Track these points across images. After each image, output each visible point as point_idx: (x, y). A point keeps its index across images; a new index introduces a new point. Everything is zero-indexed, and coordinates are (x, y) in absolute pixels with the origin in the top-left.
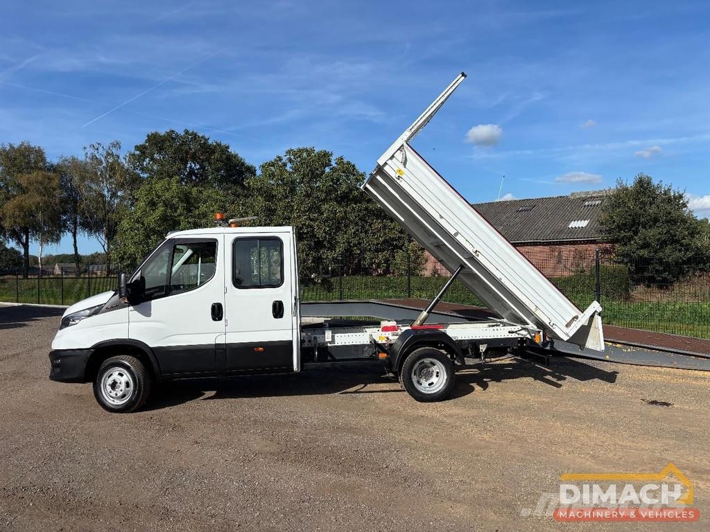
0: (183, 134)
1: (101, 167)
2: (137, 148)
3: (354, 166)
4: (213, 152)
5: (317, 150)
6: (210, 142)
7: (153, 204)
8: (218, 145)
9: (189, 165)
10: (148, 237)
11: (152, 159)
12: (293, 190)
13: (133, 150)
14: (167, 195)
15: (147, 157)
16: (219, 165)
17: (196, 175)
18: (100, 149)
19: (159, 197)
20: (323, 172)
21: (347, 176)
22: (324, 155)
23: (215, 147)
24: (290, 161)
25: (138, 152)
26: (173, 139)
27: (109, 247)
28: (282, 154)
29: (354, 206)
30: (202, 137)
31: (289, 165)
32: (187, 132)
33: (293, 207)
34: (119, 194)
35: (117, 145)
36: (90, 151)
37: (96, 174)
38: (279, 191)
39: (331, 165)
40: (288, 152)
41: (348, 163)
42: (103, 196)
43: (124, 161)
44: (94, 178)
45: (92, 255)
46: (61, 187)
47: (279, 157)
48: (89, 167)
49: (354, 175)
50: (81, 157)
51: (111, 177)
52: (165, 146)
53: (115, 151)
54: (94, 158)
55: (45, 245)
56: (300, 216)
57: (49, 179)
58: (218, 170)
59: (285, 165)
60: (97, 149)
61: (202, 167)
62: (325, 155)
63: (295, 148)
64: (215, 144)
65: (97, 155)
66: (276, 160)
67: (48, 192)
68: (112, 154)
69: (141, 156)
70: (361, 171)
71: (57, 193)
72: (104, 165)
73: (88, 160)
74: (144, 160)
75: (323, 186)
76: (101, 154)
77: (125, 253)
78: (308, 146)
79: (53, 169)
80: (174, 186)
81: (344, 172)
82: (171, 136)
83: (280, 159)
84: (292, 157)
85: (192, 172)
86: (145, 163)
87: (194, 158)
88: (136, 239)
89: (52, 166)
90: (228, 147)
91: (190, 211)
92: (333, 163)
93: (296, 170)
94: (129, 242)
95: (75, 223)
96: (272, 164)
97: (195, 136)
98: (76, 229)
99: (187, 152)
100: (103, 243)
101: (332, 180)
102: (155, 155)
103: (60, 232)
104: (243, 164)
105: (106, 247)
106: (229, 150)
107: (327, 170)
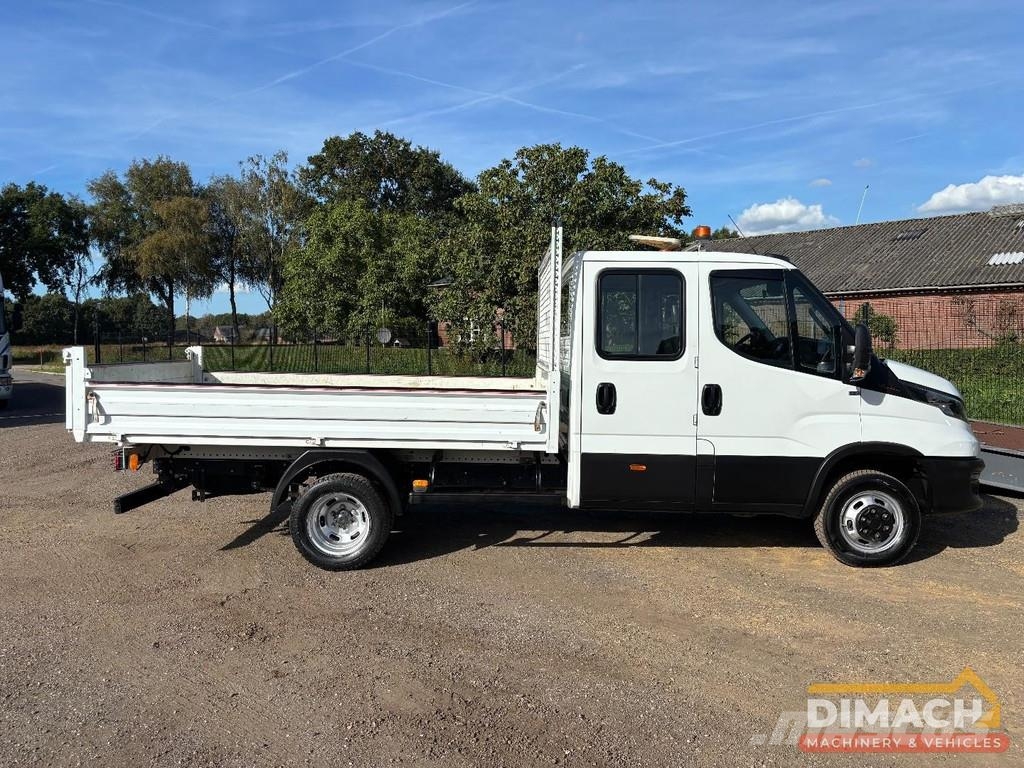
0: (373, 137)
1: (263, 189)
2: (311, 160)
3: (621, 169)
4: (416, 163)
5: (565, 147)
6: (412, 148)
7: (328, 239)
8: (423, 151)
9: (383, 184)
10: (322, 287)
11: (333, 176)
12: (526, 213)
13: (305, 164)
14: (348, 226)
15: (325, 173)
16: (425, 182)
17: (393, 198)
18: (262, 163)
19: (336, 228)
20: (573, 180)
21: (611, 187)
22: (575, 154)
23: (419, 155)
24: (523, 166)
25: (312, 167)
26: (361, 145)
27: (275, 303)
28: (511, 156)
29: (621, 234)
30: (401, 141)
31: (521, 173)
32: (379, 134)
33: (525, 238)
34: (288, 227)
35: (283, 156)
36: (248, 167)
37: (256, 199)
38: (505, 215)
39: (586, 169)
40: (521, 153)
41: (613, 165)
42: (266, 230)
43: (292, 180)
44: (255, 205)
45: (262, 315)
46: (211, 218)
47: (507, 162)
48: (248, 190)
49: (622, 185)
50: (237, 177)
51: (276, 204)
52: (348, 156)
53: (281, 166)
54: (254, 177)
55: (194, 301)
56: (535, 252)
57: (195, 208)
58: (424, 189)
59: (515, 173)
60: (258, 164)
61: (402, 186)
62: (577, 157)
63: (530, 146)
64: (418, 151)
65: (257, 172)
66: (501, 166)
67: (195, 226)
68: (277, 171)
69: (317, 172)
70: (634, 179)
71: (205, 227)
72: (267, 186)
73: (247, 180)
74: (321, 178)
75: (573, 203)
76: (262, 171)
77: (291, 309)
78: (550, 142)
79: (203, 194)
80: (358, 212)
81: (606, 180)
82: (356, 142)
83: (508, 164)
84: (526, 161)
85: (388, 195)
86: (322, 182)
87: (390, 173)
88: (306, 290)
89: (201, 189)
90: (437, 156)
91: (381, 250)
92: (589, 166)
93: (531, 179)
94: (296, 295)
95: (232, 269)
96: (495, 173)
97: (390, 138)
98: (233, 278)
99: (380, 164)
100: (267, 297)
101: (587, 193)
102: (337, 170)
103: (213, 281)
104: (460, 180)
105: (272, 302)
106: (440, 160)
107: (580, 178)
